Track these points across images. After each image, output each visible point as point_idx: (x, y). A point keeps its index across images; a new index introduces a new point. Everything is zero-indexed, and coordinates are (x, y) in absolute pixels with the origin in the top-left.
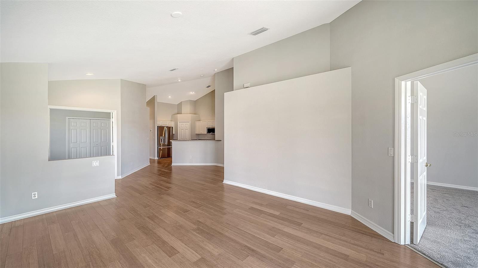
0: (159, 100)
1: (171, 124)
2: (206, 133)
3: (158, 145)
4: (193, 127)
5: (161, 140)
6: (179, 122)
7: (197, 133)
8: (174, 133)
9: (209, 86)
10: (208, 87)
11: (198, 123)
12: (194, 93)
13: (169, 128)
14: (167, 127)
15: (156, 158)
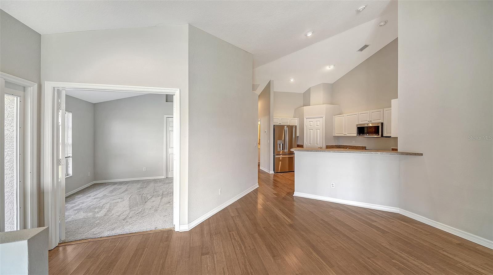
0: (276, 88)
1: (295, 122)
2: (355, 135)
3: (274, 153)
4: (329, 125)
5: (278, 145)
6: (305, 119)
7: (336, 135)
8: (298, 135)
9: (366, 46)
10: (361, 50)
11: (337, 119)
12: (332, 67)
13: (291, 128)
14: (288, 126)
15: (272, 172)
